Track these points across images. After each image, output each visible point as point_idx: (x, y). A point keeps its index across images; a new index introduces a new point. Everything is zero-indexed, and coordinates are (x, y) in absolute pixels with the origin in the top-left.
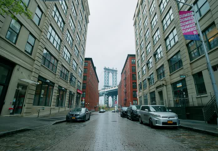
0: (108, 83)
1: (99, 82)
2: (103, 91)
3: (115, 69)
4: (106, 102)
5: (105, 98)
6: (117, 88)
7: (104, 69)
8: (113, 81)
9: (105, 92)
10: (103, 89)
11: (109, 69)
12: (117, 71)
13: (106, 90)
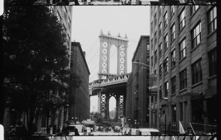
0: (108, 69)
1: (89, 74)
2: (97, 85)
3: (123, 38)
4: (103, 108)
5: (101, 101)
6: (126, 79)
7: (100, 37)
8: (119, 64)
9: (102, 89)
10: (97, 82)
11: (111, 38)
12: (127, 41)
13: (103, 84)
